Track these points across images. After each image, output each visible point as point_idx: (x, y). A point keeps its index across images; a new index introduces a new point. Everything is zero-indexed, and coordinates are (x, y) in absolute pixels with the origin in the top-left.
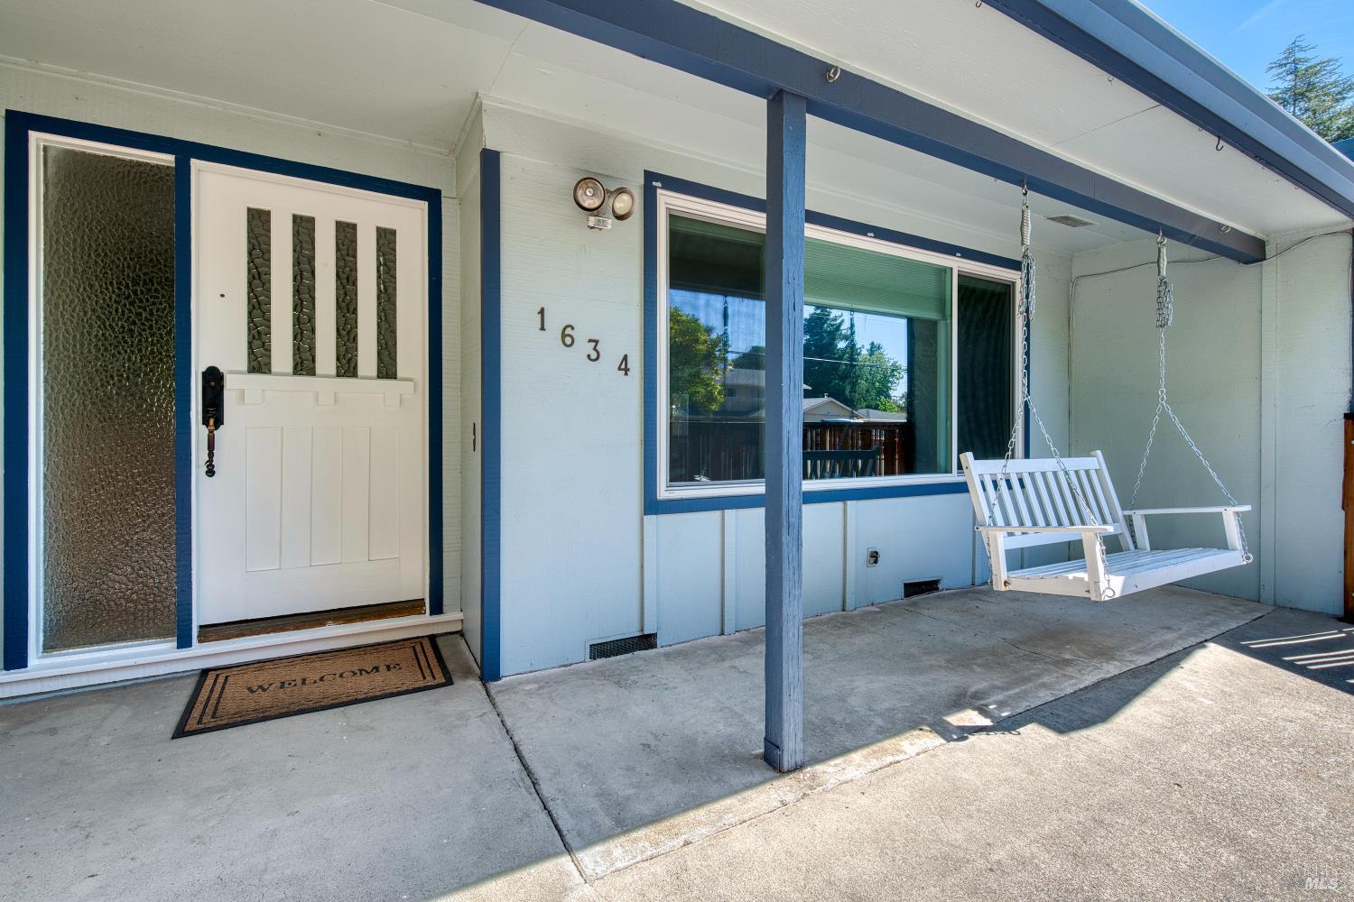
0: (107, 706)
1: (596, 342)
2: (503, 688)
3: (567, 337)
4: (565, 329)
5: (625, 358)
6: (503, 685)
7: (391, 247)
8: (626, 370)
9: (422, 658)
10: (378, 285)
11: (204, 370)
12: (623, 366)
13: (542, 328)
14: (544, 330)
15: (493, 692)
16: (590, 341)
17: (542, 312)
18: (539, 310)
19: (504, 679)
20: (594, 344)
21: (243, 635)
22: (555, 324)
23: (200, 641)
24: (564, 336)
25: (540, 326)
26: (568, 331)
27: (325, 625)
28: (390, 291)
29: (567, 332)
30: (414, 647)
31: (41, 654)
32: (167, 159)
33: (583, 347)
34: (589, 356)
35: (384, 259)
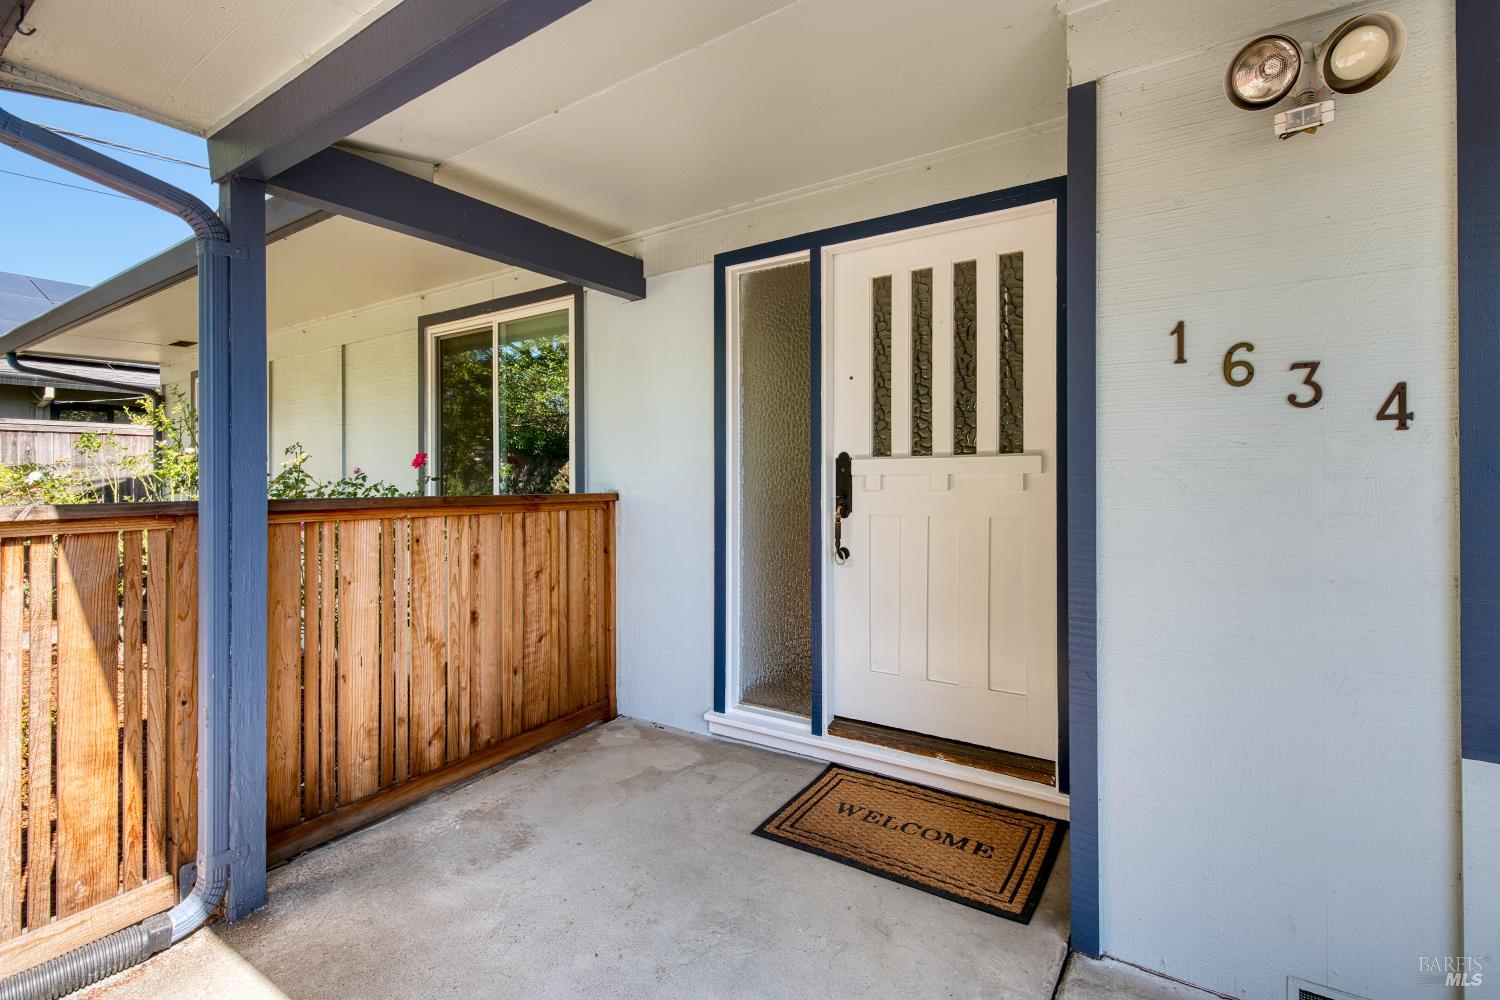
0: (756, 770)
1: (1313, 366)
2: (1092, 980)
3: (1236, 367)
4: (1230, 353)
5: (1400, 390)
6: (1095, 973)
7: (1018, 277)
8: (1403, 419)
9: (1026, 853)
10: (1002, 331)
11: (837, 457)
12: (1393, 409)
13: (1181, 359)
14: (1185, 361)
15: (1072, 975)
16: (1295, 366)
17: (1179, 330)
18: (1173, 326)
19: (1107, 962)
20: (1306, 371)
21: (862, 739)
22: (1207, 350)
23: (830, 733)
24: (1228, 365)
25: (1175, 357)
26: (1240, 355)
27: (935, 757)
28: (1016, 336)
29: (1235, 357)
30: (1030, 830)
31: (737, 704)
32: (804, 256)
33: (1276, 379)
34: (1292, 399)
35: (1010, 296)
